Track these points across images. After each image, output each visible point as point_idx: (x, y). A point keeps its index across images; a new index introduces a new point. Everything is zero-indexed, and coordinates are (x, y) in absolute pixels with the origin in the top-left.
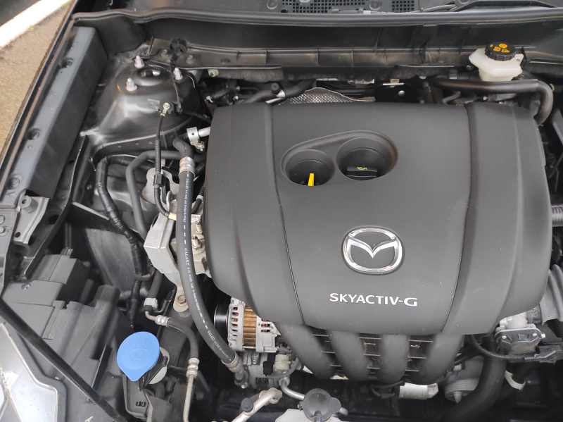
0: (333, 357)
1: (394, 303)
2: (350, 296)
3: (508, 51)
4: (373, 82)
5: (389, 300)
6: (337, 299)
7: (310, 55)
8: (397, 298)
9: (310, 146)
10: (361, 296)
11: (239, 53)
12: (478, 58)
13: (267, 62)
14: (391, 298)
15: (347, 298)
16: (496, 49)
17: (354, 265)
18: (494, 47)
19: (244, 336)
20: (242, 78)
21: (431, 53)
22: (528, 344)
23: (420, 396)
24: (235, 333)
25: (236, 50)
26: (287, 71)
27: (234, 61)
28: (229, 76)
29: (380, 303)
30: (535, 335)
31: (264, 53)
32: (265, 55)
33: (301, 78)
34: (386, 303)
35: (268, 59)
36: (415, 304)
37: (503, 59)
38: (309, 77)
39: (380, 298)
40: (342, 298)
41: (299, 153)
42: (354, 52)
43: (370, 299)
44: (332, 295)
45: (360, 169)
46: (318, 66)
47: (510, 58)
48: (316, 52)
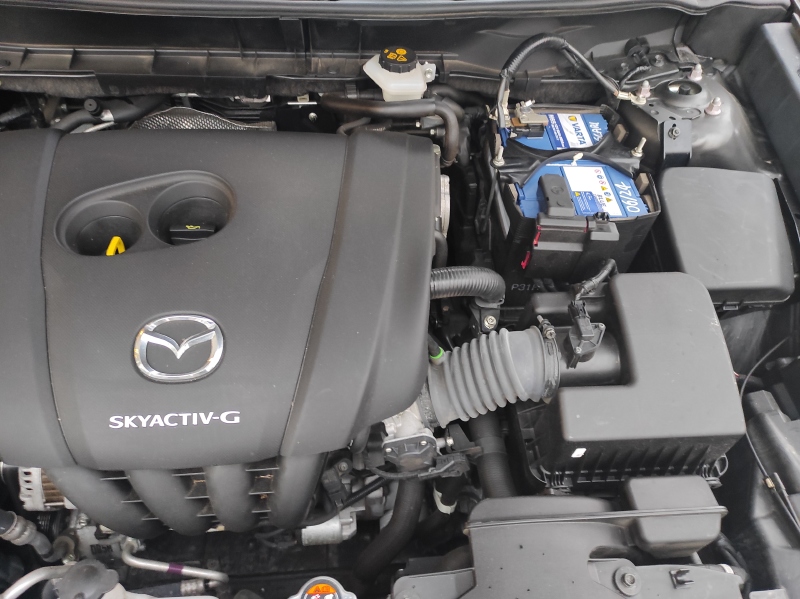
0: (142, 507)
1: (206, 421)
2: (141, 418)
3: (405, 60)
4: (269, 99)
5: (199, 418)
6: (121, 424)
7: (144, 57)
8: (211, 414)
9: (110, 195)
10: (157, 417)
11: (27, 52)
12: (373, 69)
13: (71, 67)
14: (202, 415)
15: (137, 421)
16: (391, 56)
18: (388, 54)
19: (45, 488)
20: (41, 91)
21: (321, 60)
22: (417, 456)
23: (330, 539)
24: (28, 486)
25: (23, 46)
26: (105, 80)
27: (16, 64)
28: (19, 87)
29: (185, 423)
30: (424, 443)
31: (69, 53)
32: (70, 56)
33: (138, 92)
34: (195, 422)
35: (76, 58)
36: (237, 420)
37: (399, 71)
38: (151, 91)
39: (185, 416)
40: (129, 421)
42: (211, 54)
43: (171, 420)
44: (112, 419)
45: (190, 228)
46: (152, 74)
47: (409, 70)
48: (151, 54)
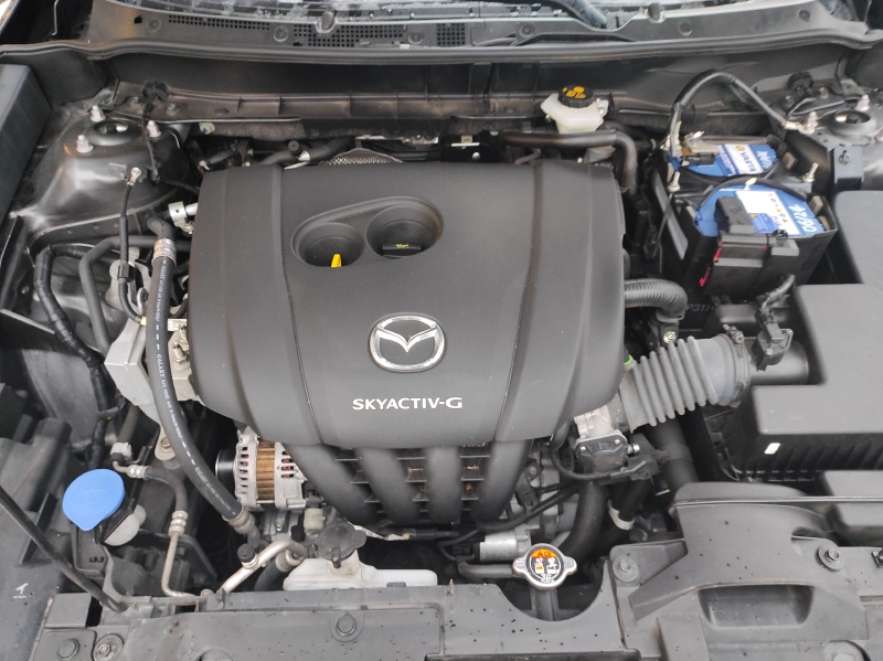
0: (367, 489)
1: (433, 406)
2: (378, 401)
3: (583, 96)
4: (436, 141)
5: (427, 402)
6: (362, 406)
7: (340, 103)
8: (438, 399)
9: (333, 218)
10: (393, 400)
11: (241, 101)
12: (552, 107)
13: (280, 113)
14: (430, 400)
15: (375, 404)
16: (570, 94)
17: (383, 362)
18: (566, 92)
19: (258, 486)
20: (248, 135)
21: (498, 101)
22: (610, 455)
24: (244, 483)
25: (238, 96)
26: (308, 124)
27: (234, 111)
28: (230, 133)
29: (416, 407)
30: (617, 441)
31: (277, 101)
32: (277, 104)
33: (331, 134)
34: (424, 407)
35: (282, 108)
36: (460, 405)
37: (578, 106)
39: (416, 400)
40: (369, 404)
41: (318, 229)
42: (399, 99)
43: (404, 403)
44: (355, 402)
45: (399, 246)
46: (350, 117)
47: (587, 105)
48: (347, 100)
